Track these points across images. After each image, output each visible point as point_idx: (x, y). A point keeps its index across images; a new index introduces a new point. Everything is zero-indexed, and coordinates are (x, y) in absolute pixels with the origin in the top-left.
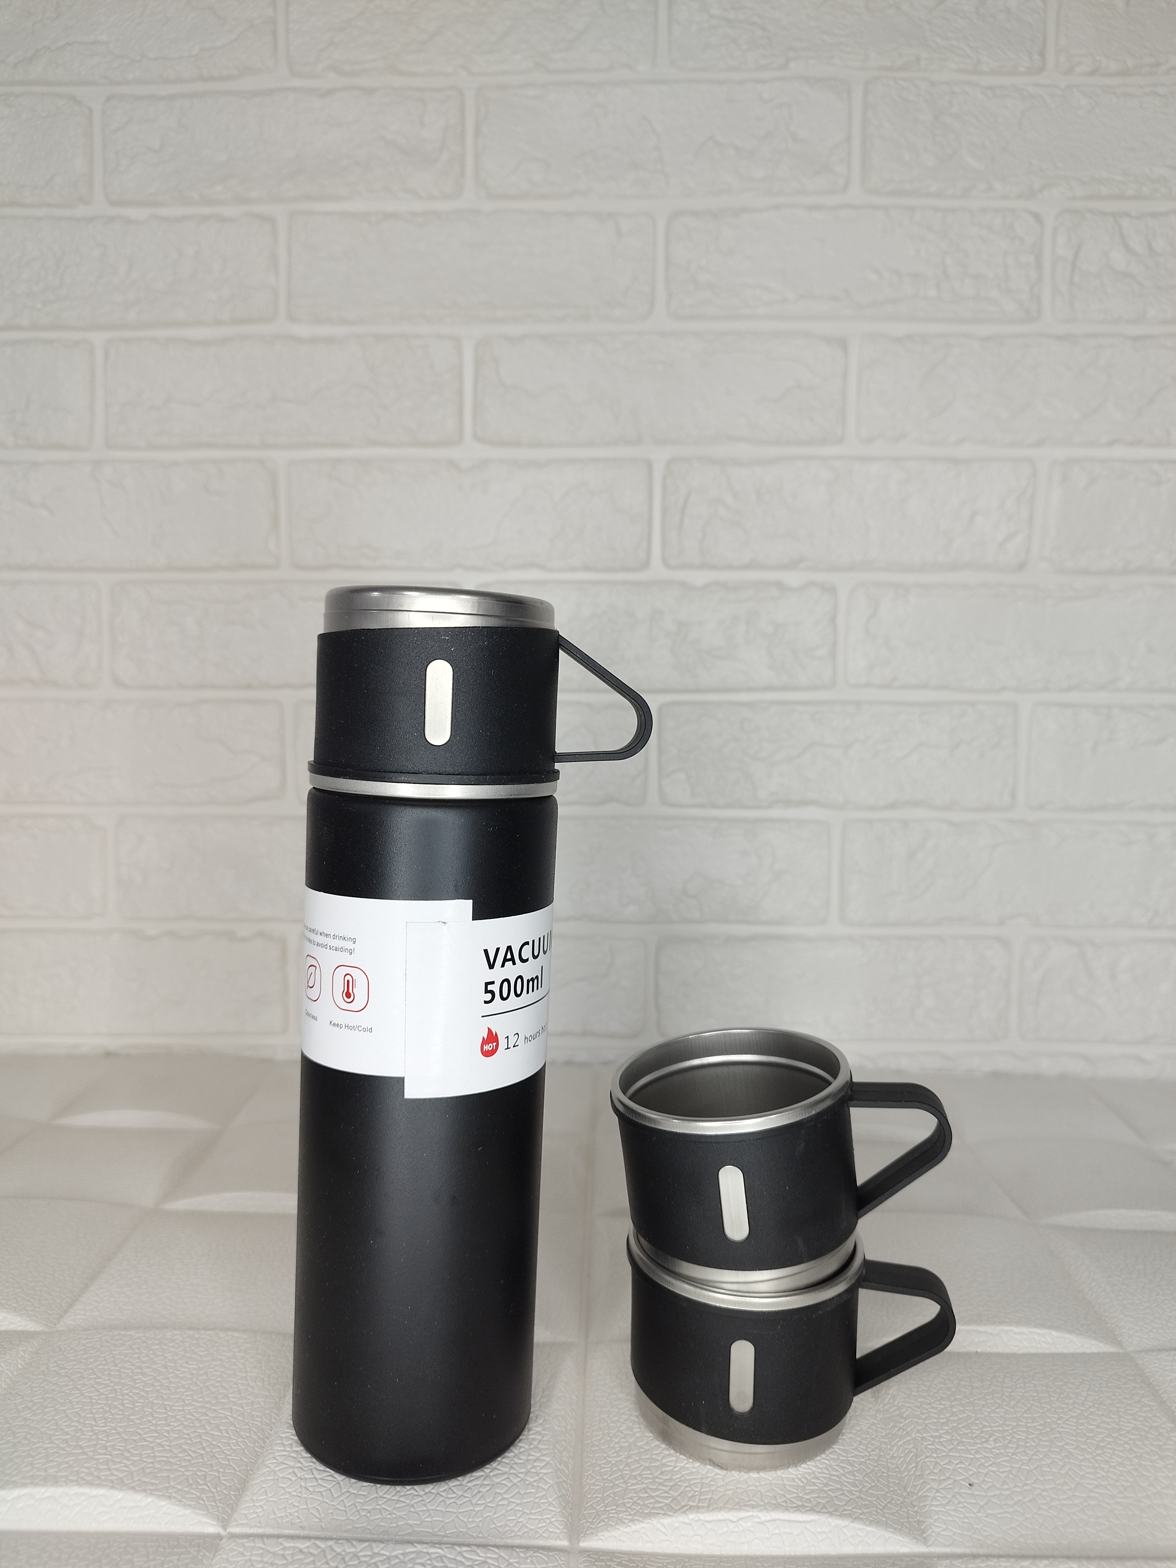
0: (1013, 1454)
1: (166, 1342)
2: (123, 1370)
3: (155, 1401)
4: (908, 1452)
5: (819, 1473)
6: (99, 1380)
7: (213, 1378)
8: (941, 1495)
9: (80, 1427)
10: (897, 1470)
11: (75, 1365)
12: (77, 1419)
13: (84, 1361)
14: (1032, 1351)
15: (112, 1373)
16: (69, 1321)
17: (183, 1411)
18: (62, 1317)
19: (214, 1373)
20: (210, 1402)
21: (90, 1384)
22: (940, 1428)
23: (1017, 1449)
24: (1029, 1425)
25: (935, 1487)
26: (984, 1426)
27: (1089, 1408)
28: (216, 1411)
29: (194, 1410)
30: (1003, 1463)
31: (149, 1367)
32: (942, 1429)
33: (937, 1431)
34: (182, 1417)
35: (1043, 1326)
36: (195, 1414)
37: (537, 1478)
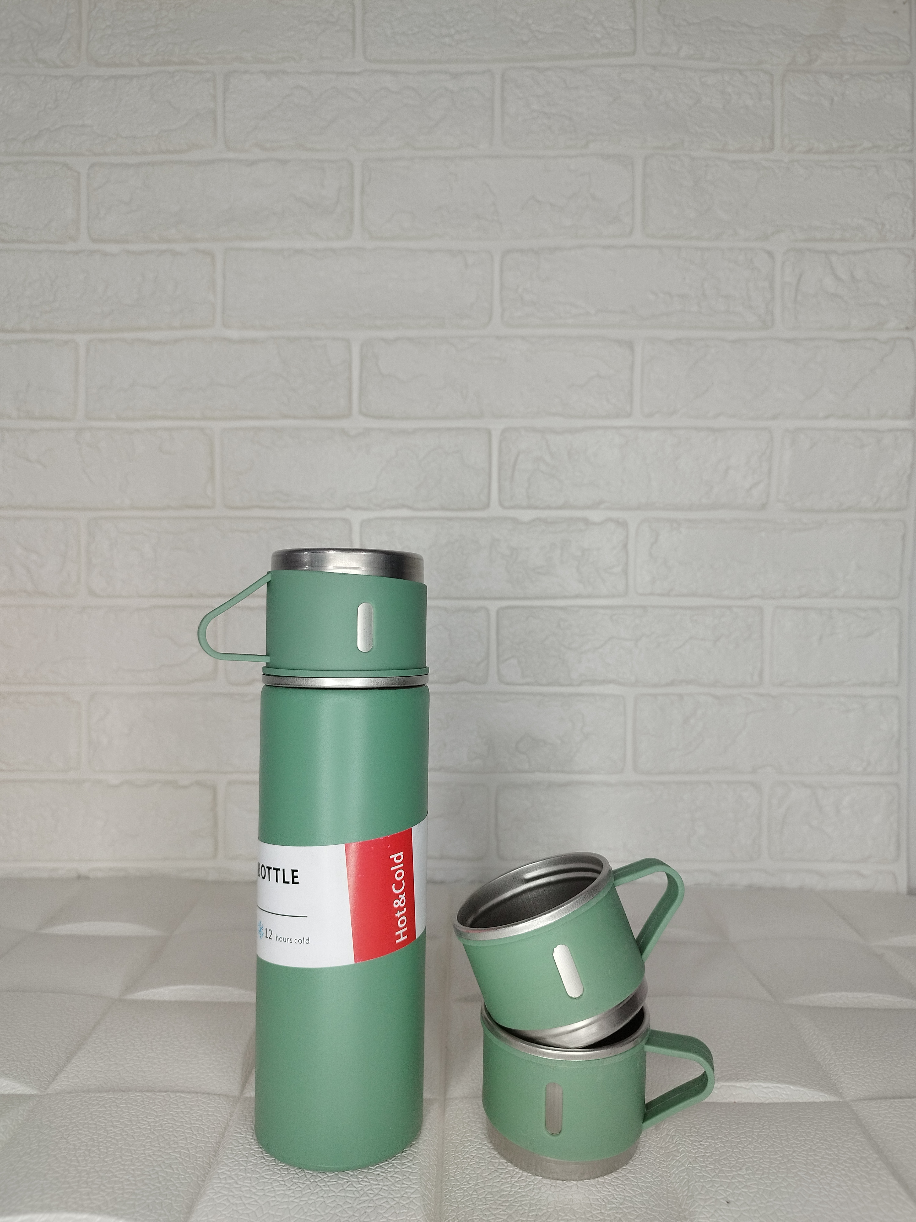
0: (760, 1179)
1: (130, 1102)
2: (99, 1124)
3: (123, 1147)
4: (683, 1178)
5: (616, 1194)
6: (80, 1132)
7: (166, 1129)
8: (706, 1210)
9: (67, 1167)
10: (674, 1192)
11: (62, 1120)
12: (64, 1161)
13: (69, 1117)
14: (775, 1101)
15: (90, 1126)
16: (56, 1086)
17: (145, 1154)
18: (51, 1083)
19: (168, 1125)
20: (164, 1147)
21: (74, 1134)
22: (706, 1160)
23: (762, 1175)
24: (772, 1157)
25: (702, 1204)
26: (739, 1158)
27: (816, 1143)
28: (169, 1154)
29: (152, 1153)
30: (751, 1186)
31: (118, 1121)
32: (707, 1161)
33: (704, 1162)
34: (144, 1159)
35: (784, 1082)
36: (153, 1156)
37: (408, 1201)
